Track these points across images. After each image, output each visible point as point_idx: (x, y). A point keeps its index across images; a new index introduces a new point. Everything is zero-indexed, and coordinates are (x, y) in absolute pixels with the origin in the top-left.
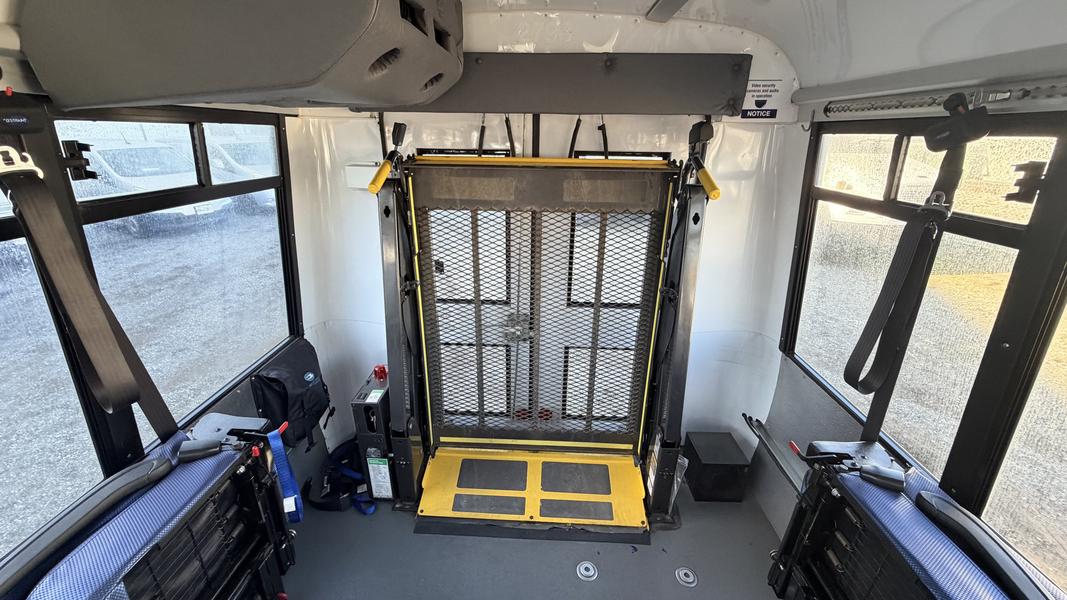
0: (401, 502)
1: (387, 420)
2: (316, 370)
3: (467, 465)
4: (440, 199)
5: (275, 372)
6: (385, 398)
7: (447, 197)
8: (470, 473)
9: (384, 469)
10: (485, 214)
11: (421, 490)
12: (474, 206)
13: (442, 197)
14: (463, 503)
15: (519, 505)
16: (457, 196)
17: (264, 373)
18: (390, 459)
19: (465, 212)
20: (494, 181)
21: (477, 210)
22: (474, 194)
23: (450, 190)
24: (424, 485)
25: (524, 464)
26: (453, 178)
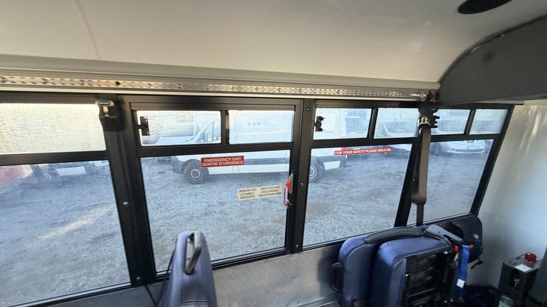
1: (529, 287)
2: (480, 236)
17: (454, 223)
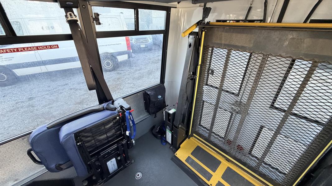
0: (173, 147)
1: (173, 121)
3: (198, 148)
4: (215, 43)
5: (150, 92)
6: (174, 113)
7: (219, 42)
8: (198, 152)
9: (170, 135)
10: (234, 52)
11: (179, 147)
12: (230, 47)
13: (216, 42)
14: (190, 161)
15: (209, 177)
16: (223, 42)
17: (147, 92)
18: (172, 133)
19: (225, 50)
20: (244, 36)
21: (230, 50)
22: (231, 42)
23: (221, 39)
24: (181, 146)
25: (220, 162)
26: (223, 33)
